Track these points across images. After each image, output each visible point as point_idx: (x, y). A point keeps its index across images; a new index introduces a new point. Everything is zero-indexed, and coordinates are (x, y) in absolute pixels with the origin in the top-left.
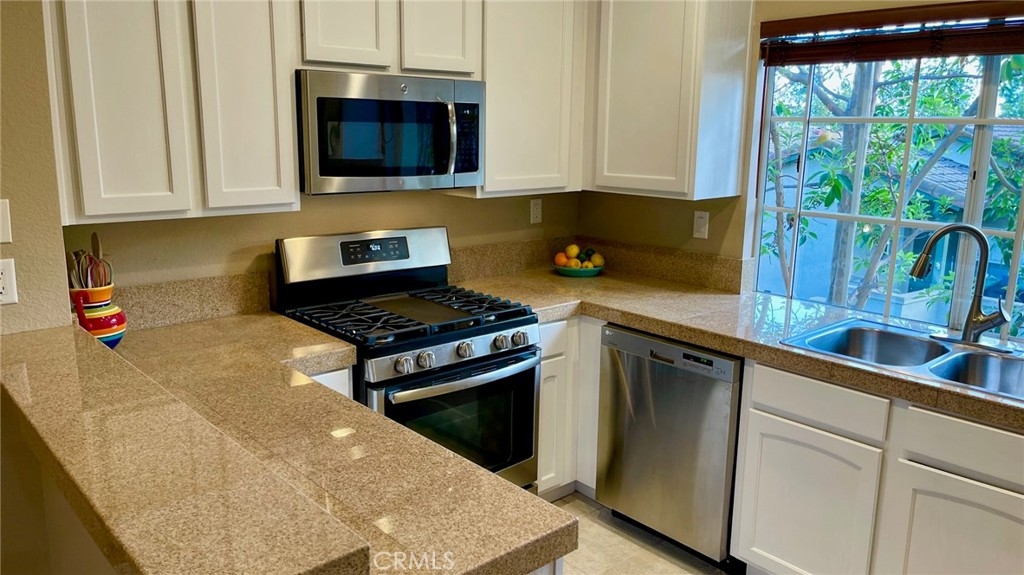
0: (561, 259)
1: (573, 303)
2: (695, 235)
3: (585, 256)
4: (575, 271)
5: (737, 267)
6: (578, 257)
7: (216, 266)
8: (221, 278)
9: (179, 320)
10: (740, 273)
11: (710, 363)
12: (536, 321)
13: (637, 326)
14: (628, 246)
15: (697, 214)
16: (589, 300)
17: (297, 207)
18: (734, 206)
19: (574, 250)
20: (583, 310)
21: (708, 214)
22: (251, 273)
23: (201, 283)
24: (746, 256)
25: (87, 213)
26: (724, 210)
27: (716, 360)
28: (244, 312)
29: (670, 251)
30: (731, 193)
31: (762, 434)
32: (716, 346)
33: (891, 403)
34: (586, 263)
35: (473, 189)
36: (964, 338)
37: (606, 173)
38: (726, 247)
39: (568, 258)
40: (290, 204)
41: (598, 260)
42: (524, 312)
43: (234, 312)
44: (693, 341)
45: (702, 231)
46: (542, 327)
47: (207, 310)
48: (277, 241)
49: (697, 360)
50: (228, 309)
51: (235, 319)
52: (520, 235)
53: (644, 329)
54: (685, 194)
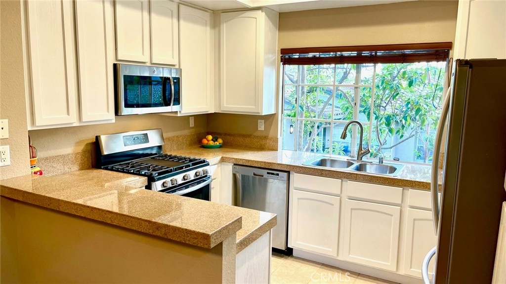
0: (205, 141)
1: (219, 158)
2: (259, 129)
3: (215, 140)
4: (212, 146)
5: (276, 140)
6: (212, 140)
7: (70, 149)
8: (72, 154)
9: (54, 174)
10: (277, 142)
11: (278, 175)
12: (209, 165)
13: (247, 164)
14: (230, 135)
15: (259, 121)
16: (224, 156)
17: (114, 121)
18: (274, 117)
19: (210, 137)
20: (223, 160)
21: (263, 121)
22: (84, 152)
23: (63, 156)
24: (279, 137)
25: (37, 125)
26: (270, 119)
27: (280, 173)
28: (81, 169)
29: (249, 136)
30: (273, 112)
31: (298, 199)
32: (279, 168)
33: (342, 181)
34: (216, 142)
35: (176, 112)
36: (358, 159)
37: (225, 106)
38: (271, 134)
39: (208, 141)
40: (111, 120)
41: (220, 141)
42: (204, 161)
43: (77, 169)
44: (270, 167)
45: (261, 127)
46: (211, 167)
47: (66, 169)
48: (97, 137)
49: (273, 174)
50: (75, 168)
51: (78, 172)
52: (186, 132)
53: (250, 165)
54: (259, 113)
